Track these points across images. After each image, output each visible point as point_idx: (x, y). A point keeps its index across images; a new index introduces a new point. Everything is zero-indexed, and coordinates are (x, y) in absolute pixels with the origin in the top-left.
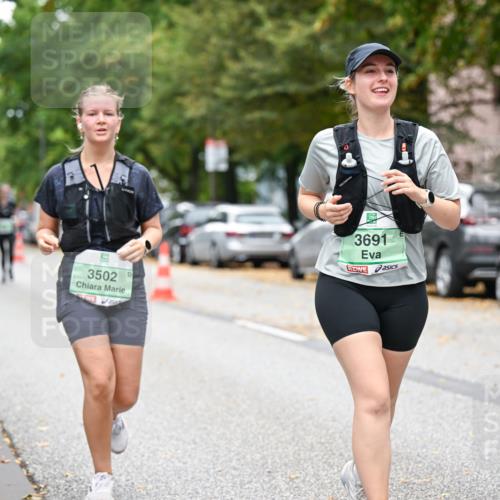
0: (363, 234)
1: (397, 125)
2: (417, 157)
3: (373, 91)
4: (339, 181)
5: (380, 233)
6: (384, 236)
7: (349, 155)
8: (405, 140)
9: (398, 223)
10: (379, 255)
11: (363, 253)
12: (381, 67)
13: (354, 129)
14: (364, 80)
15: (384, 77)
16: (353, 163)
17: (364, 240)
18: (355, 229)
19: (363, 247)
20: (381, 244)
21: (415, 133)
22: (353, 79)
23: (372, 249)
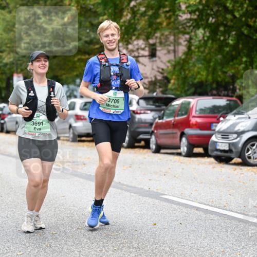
0: (35, 121)
1: (48, 81)
2: (56, 94)
3: (40, 67)
4: (27, 101)
5: (41, 122)
6: (42, 123)
7: (32, 92)
8: (51, 87)
9: (48, 118)
10: (40, 129)
11: (34, 128)
12: (42, 59)
13: (32, 82)
14: (36, 64)
15: (44, 63)
16: (33, 95)
17: (35, 124)
18: (32, 119)
19: (34, 126)
20: (41, 125)
21: (55, 84)
22: (32, 64)
23: (38, 127)
